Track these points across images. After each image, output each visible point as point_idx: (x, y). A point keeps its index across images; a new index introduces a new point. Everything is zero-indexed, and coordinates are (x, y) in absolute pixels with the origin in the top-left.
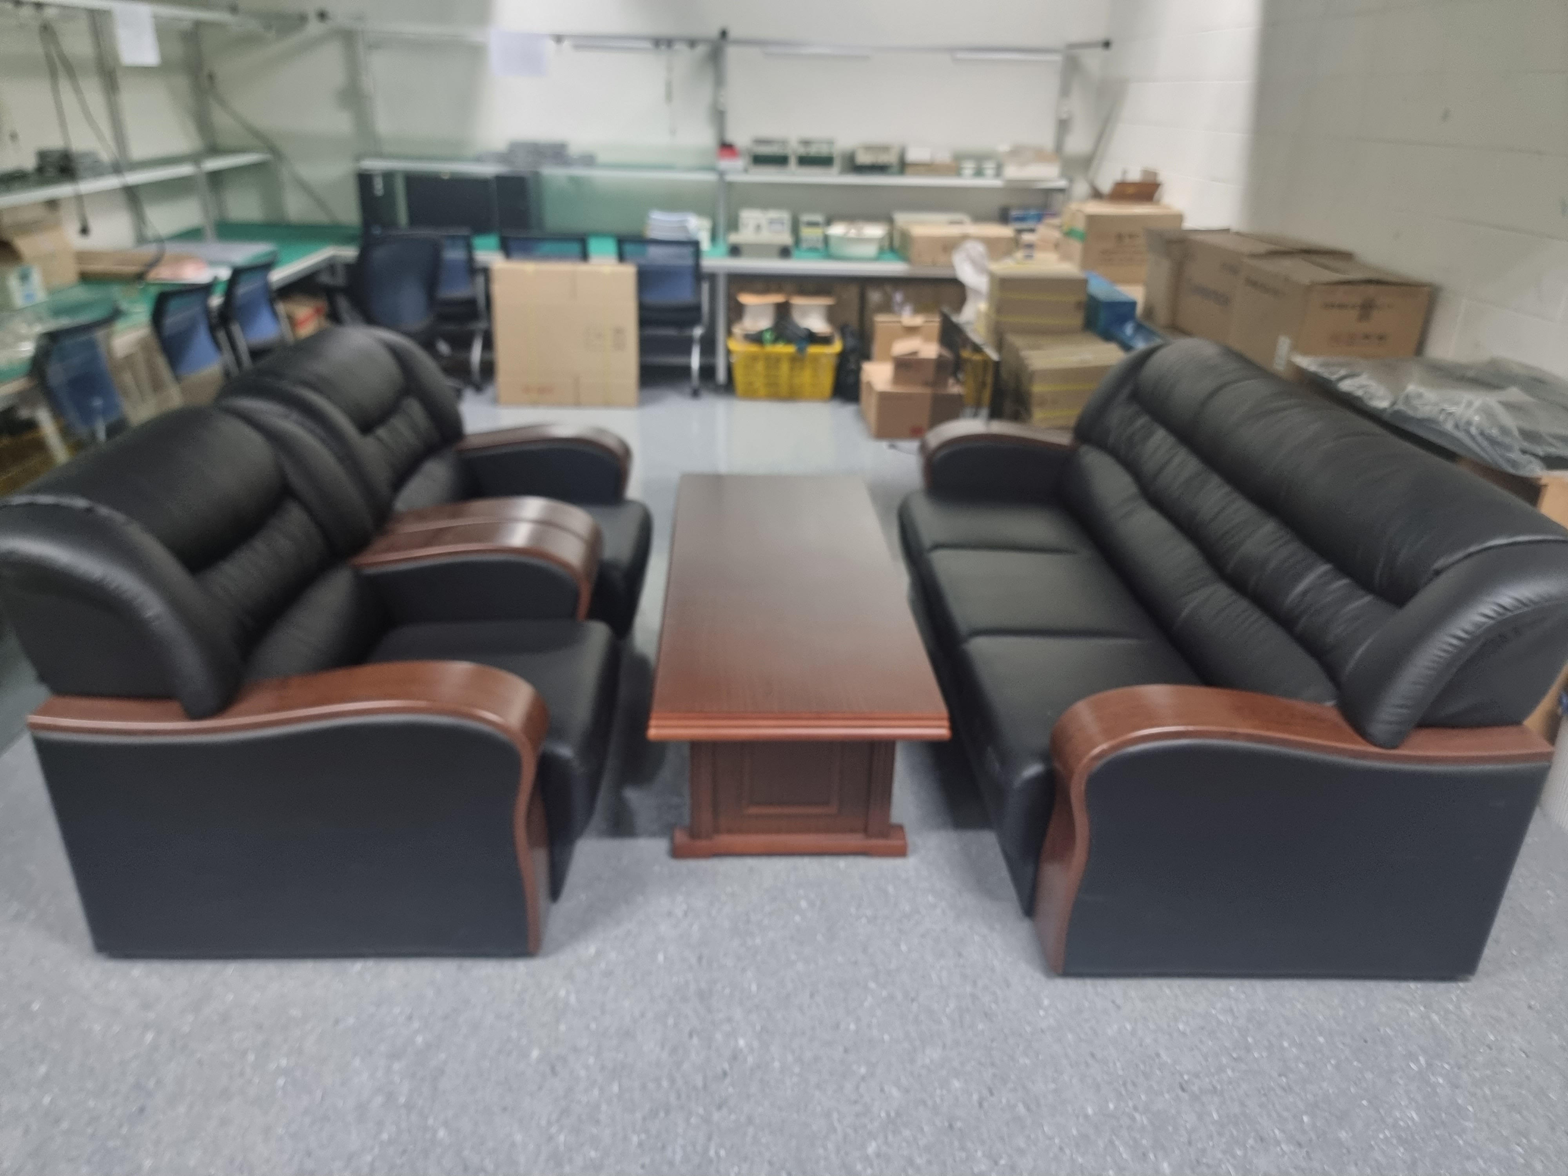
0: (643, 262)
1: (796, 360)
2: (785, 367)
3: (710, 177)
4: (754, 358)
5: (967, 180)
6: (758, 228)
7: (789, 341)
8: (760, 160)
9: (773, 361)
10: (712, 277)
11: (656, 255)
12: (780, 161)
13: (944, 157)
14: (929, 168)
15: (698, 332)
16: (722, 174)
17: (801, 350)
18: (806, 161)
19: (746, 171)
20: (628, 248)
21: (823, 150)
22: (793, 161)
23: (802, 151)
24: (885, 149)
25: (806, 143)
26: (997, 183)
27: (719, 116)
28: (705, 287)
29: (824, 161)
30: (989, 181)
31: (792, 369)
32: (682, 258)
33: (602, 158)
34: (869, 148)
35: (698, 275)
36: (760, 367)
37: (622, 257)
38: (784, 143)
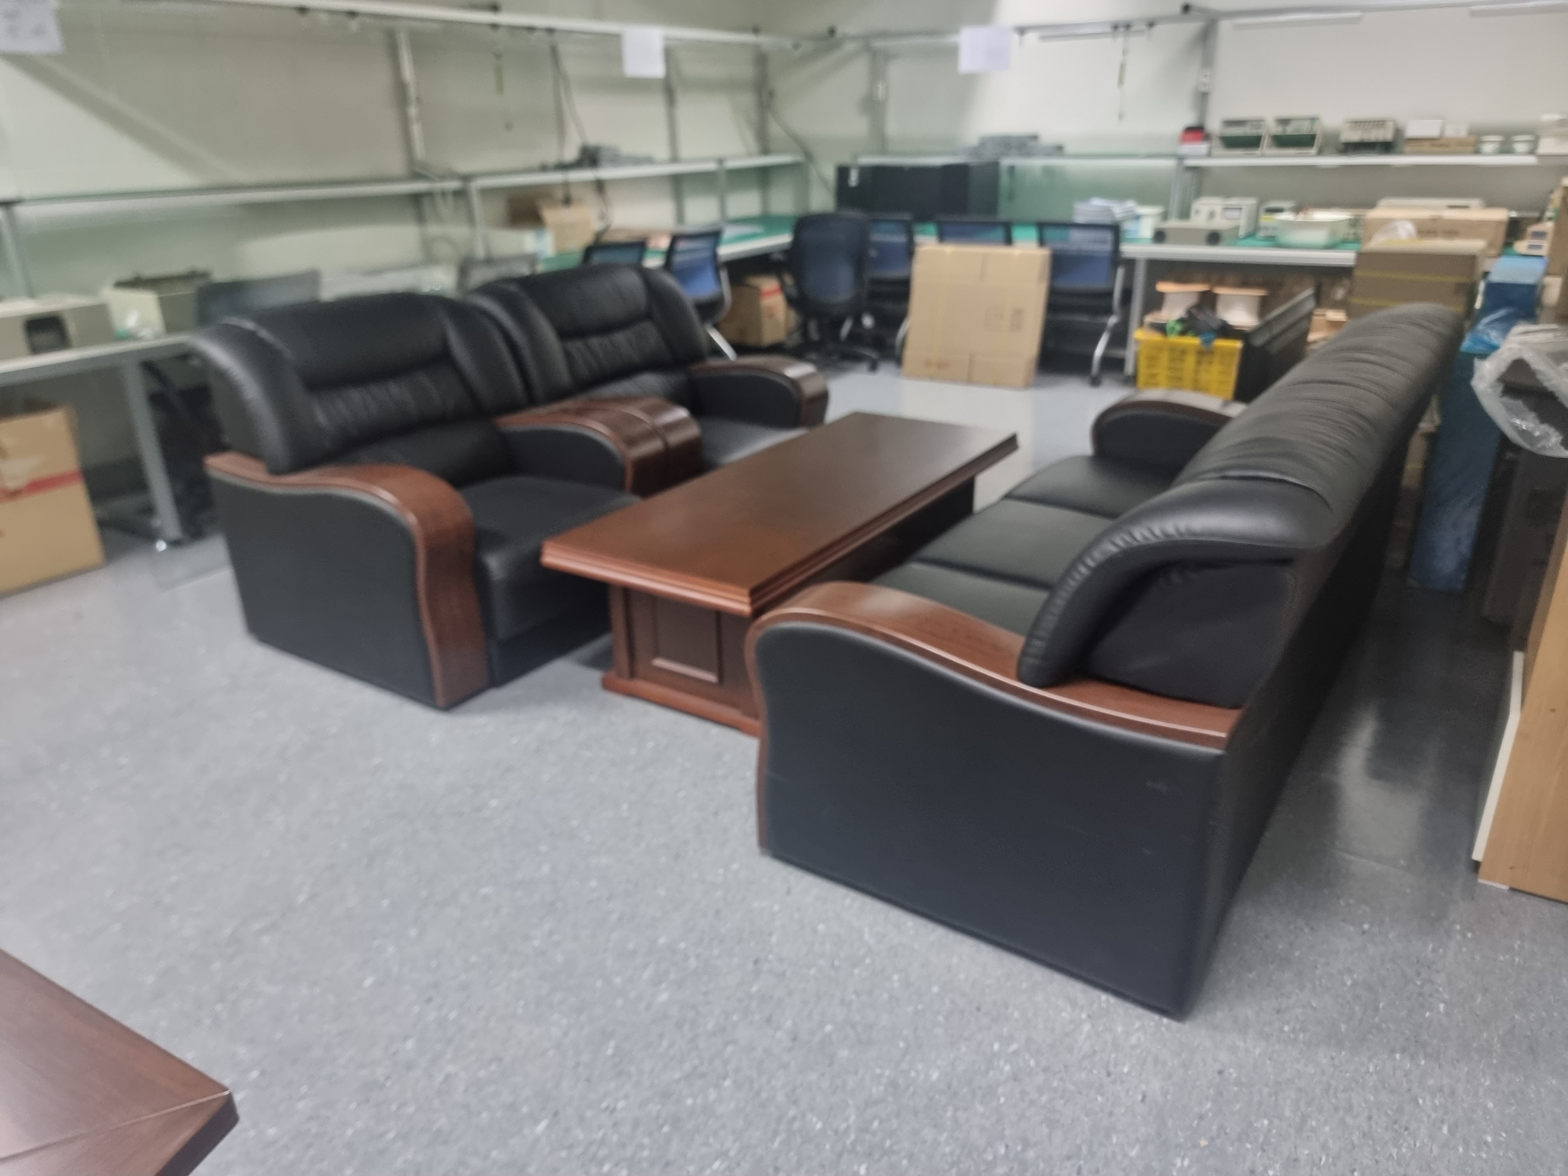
0: (1059, 246)
1: (1204, 353)
2: (1190, 361)
3: (1170, 163)
4: (1158, 348)
5: (1489, 158)
6: (1212, 215)
7: (1197, 333)
8: (1232, 143)
9: (1179, 353)
10: (1130, 264)
11: (1078, 240)
12: (1251, 143)
13: (1457, 130)
14: (1436, 144)
15: (1113, 320)
16: (1181, 158)
17: (1208, 342)
18: (1283, 142)
19: (1209, 155)
20: (1049, 233)
21: (1304, 129)
22: (1266, 141)
23: (1277, 130)
24: (1380, 123)
25: (1284, 122)
26: (1531, 160)
27: (1202, 98)
28: (1121, 272)
29: (1303, 141)
30: (1520, 159)
31: (1199, 363)
32: (1100, 243)
33: (1070, 149)
34: (1357, 124)
35: (1116, 259)
36: (1164, 358)
37: (1042, 242)
38: (1259, 122)
